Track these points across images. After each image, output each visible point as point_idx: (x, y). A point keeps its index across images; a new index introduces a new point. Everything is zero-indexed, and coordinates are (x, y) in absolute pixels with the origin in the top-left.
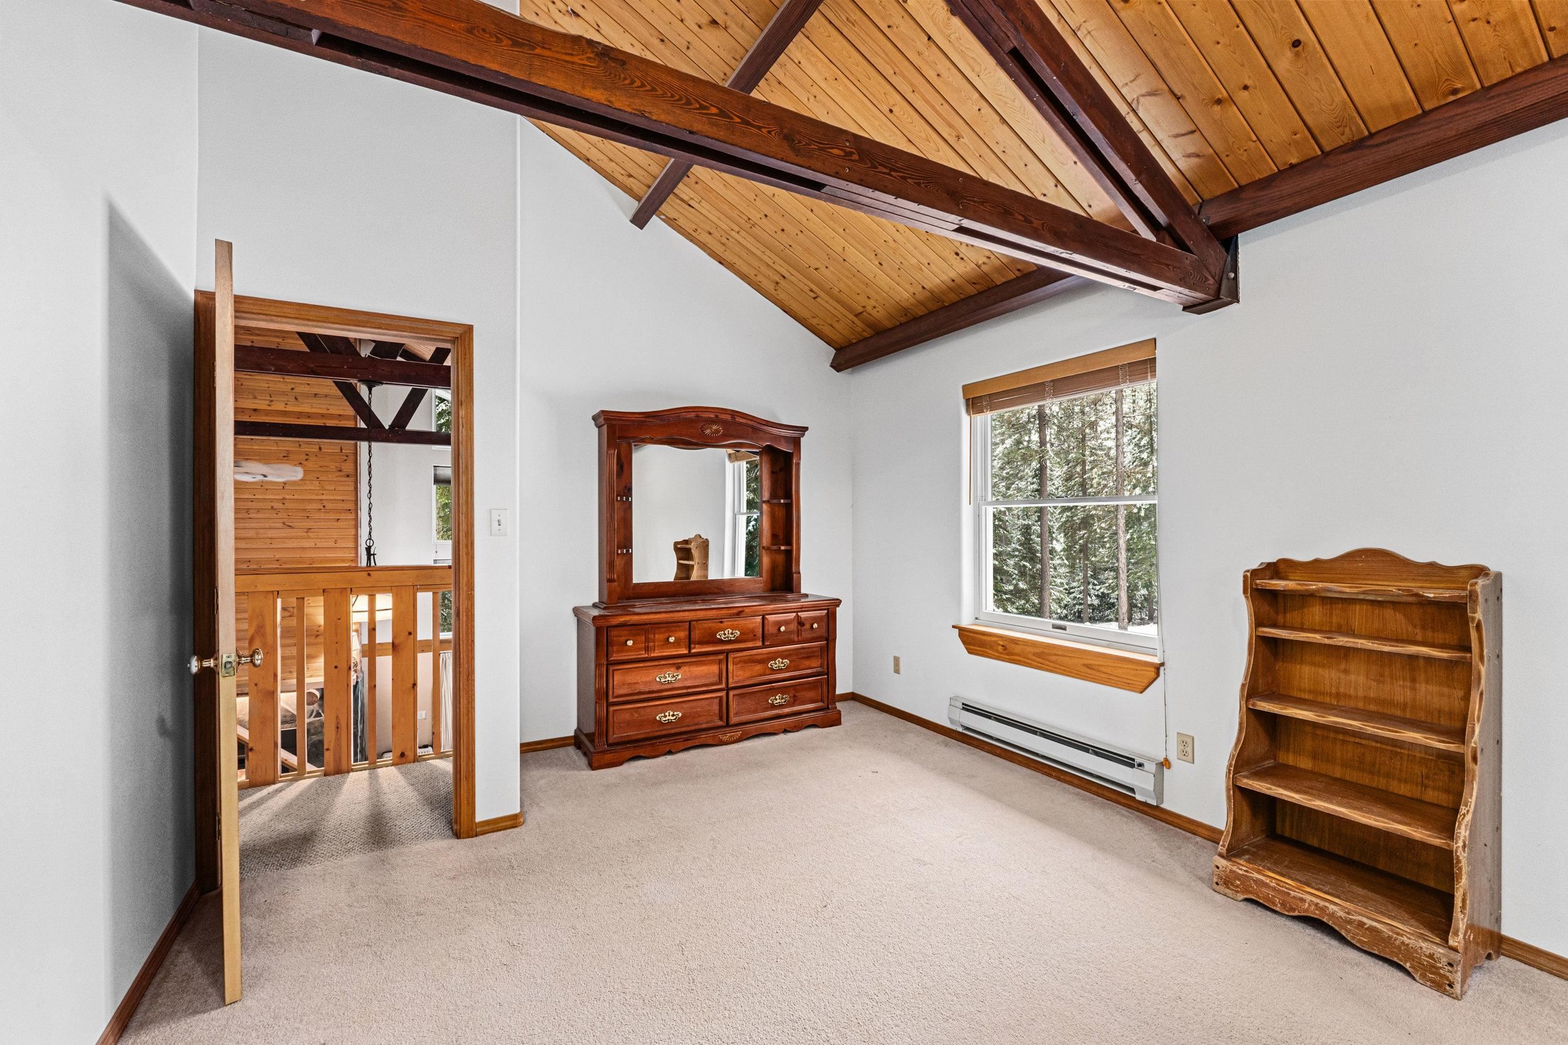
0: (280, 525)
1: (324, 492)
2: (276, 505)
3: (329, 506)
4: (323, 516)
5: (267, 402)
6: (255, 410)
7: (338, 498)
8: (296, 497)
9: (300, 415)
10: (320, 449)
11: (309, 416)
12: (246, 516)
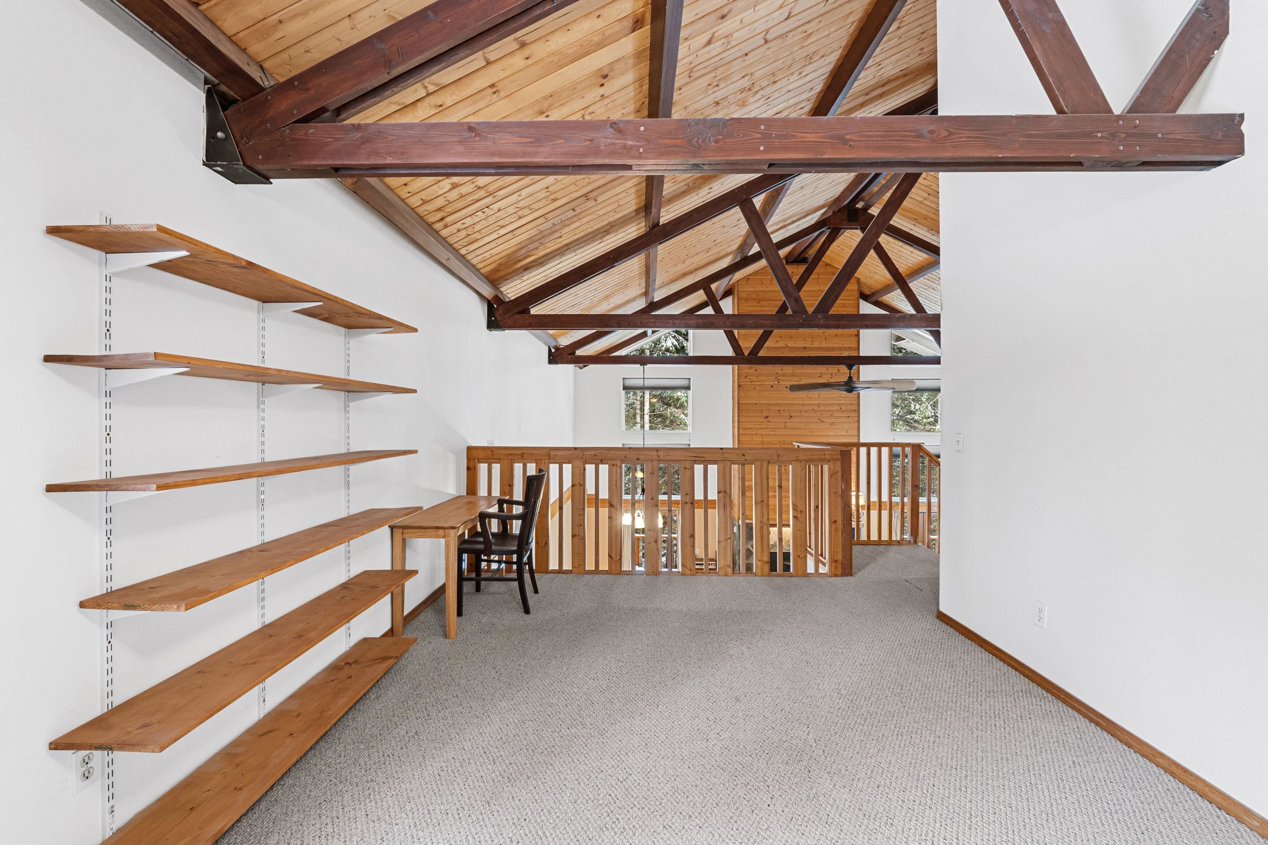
0: (817, 420)
1: (841, 399)
2: (815, 408)
3: (844, 408)
4: (840, 414)
5: (810, 342)
6: (804, 348)
7: (849, 402)
8: (825, 402)
9: (828, 349)
10: (839, 370)
11: (832, 349)
12: (800, 414)
